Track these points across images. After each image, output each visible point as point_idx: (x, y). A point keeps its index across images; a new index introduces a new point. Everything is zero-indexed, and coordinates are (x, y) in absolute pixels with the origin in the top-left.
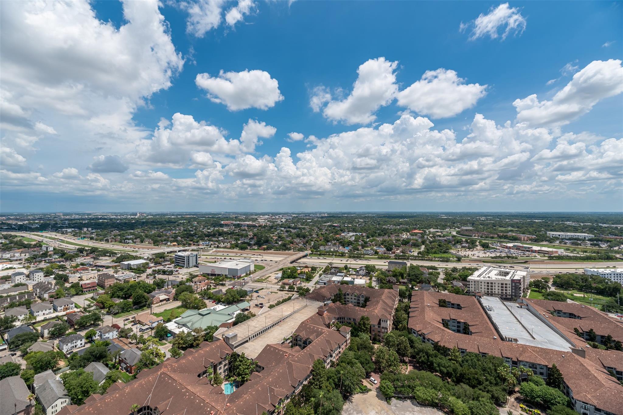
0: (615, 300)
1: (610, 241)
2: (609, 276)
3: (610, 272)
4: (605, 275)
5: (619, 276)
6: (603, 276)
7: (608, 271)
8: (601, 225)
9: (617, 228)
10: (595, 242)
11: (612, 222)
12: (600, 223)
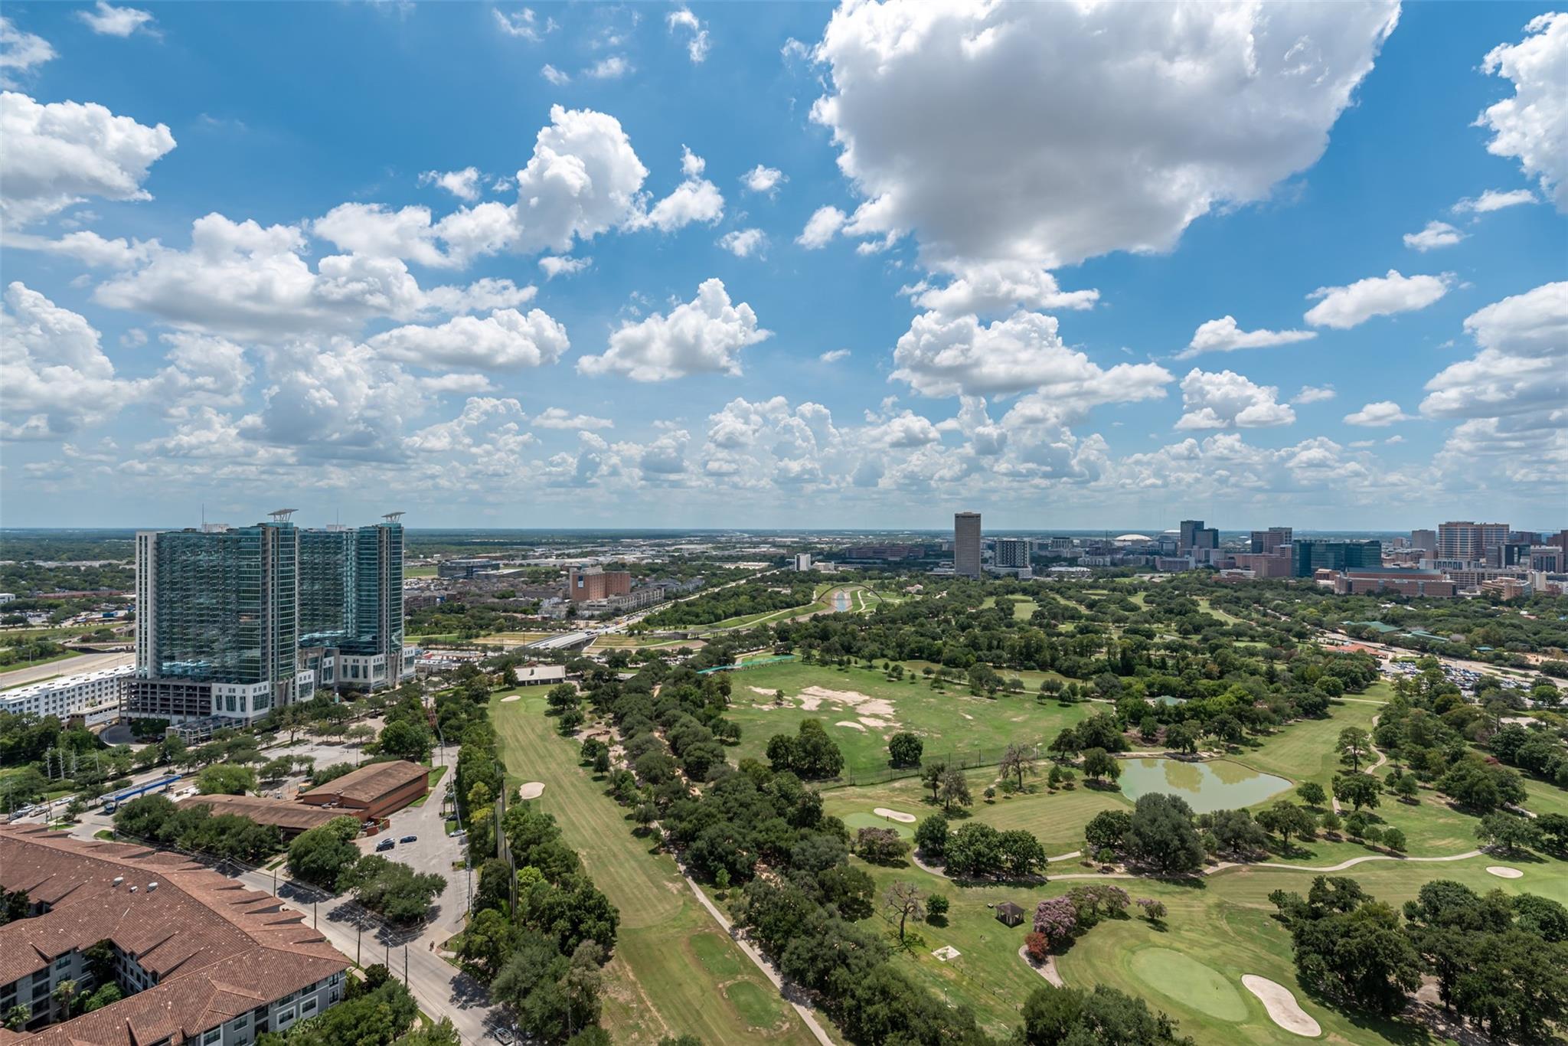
0: (40, 768)
1: (56, 607)
2: (34, 704)
3: (36, 692)
4: (21, 703)
5: (58, 697)
6: (17, 708)
7: (32, 691)
8: (41, 563)
9: (77, 568)
10: (17, 614)
11: (70, 554)
12: (40, 558)
